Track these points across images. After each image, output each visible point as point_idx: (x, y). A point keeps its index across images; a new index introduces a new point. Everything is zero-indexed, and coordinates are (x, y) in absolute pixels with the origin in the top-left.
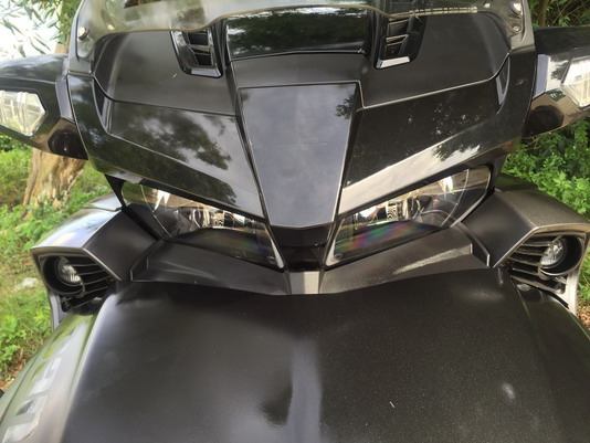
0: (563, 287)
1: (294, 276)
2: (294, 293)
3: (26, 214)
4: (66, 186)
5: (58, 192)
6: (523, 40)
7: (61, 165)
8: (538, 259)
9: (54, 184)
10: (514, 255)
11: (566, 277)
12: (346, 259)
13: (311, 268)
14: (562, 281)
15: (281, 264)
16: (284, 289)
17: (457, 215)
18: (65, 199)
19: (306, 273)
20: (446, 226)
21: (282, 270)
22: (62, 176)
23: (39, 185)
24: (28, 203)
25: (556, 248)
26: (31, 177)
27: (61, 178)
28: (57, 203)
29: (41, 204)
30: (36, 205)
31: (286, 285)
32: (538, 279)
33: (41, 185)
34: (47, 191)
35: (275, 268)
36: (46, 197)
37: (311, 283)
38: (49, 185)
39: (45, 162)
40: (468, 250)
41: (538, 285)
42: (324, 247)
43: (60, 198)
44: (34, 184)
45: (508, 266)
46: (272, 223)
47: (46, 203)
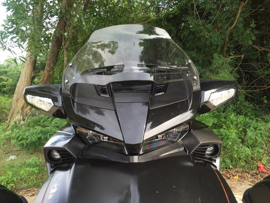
0: (215, 161)
1: (131, 157)
2: (131, 162)
3: (8, 127)
4: (27, 115)
5: (23, 117)
6: (196, 87)
7: (25, 106)
8: (205, 152)
9: (21, 114)
10: (195, 151)
11: (216, 157)
12: (146, 152)
13: (136, 155)
14: (214, 158)
15: (127, 154)
16: (128, 161)
17: (180, 138)
18: (26, 120)
19: (134, 156)
20: (177, 141)
21: (127, 155)
22: (25, 110)
23: (15, 115)
24: (10, 122)
25: (212, 148)
26: (11, 111)
27: (25, 112)
28: (22, 122)
29: (15, 123)
30: (13, 123)
31: (129, 160)
32: (206, 158)
33: (16, 114)
34: (18, 117)
35: (125, 154)
36: (18, 120)
37: (136, 159)
38: (19, 115)
39: (18, 104)
40: (182, 149)
41: (206, 160)
42: (140, 149)
43: (24, 120)
44: (13, 114)
45: (194, 154)
46: (126, 143)
47: (17, 122)
